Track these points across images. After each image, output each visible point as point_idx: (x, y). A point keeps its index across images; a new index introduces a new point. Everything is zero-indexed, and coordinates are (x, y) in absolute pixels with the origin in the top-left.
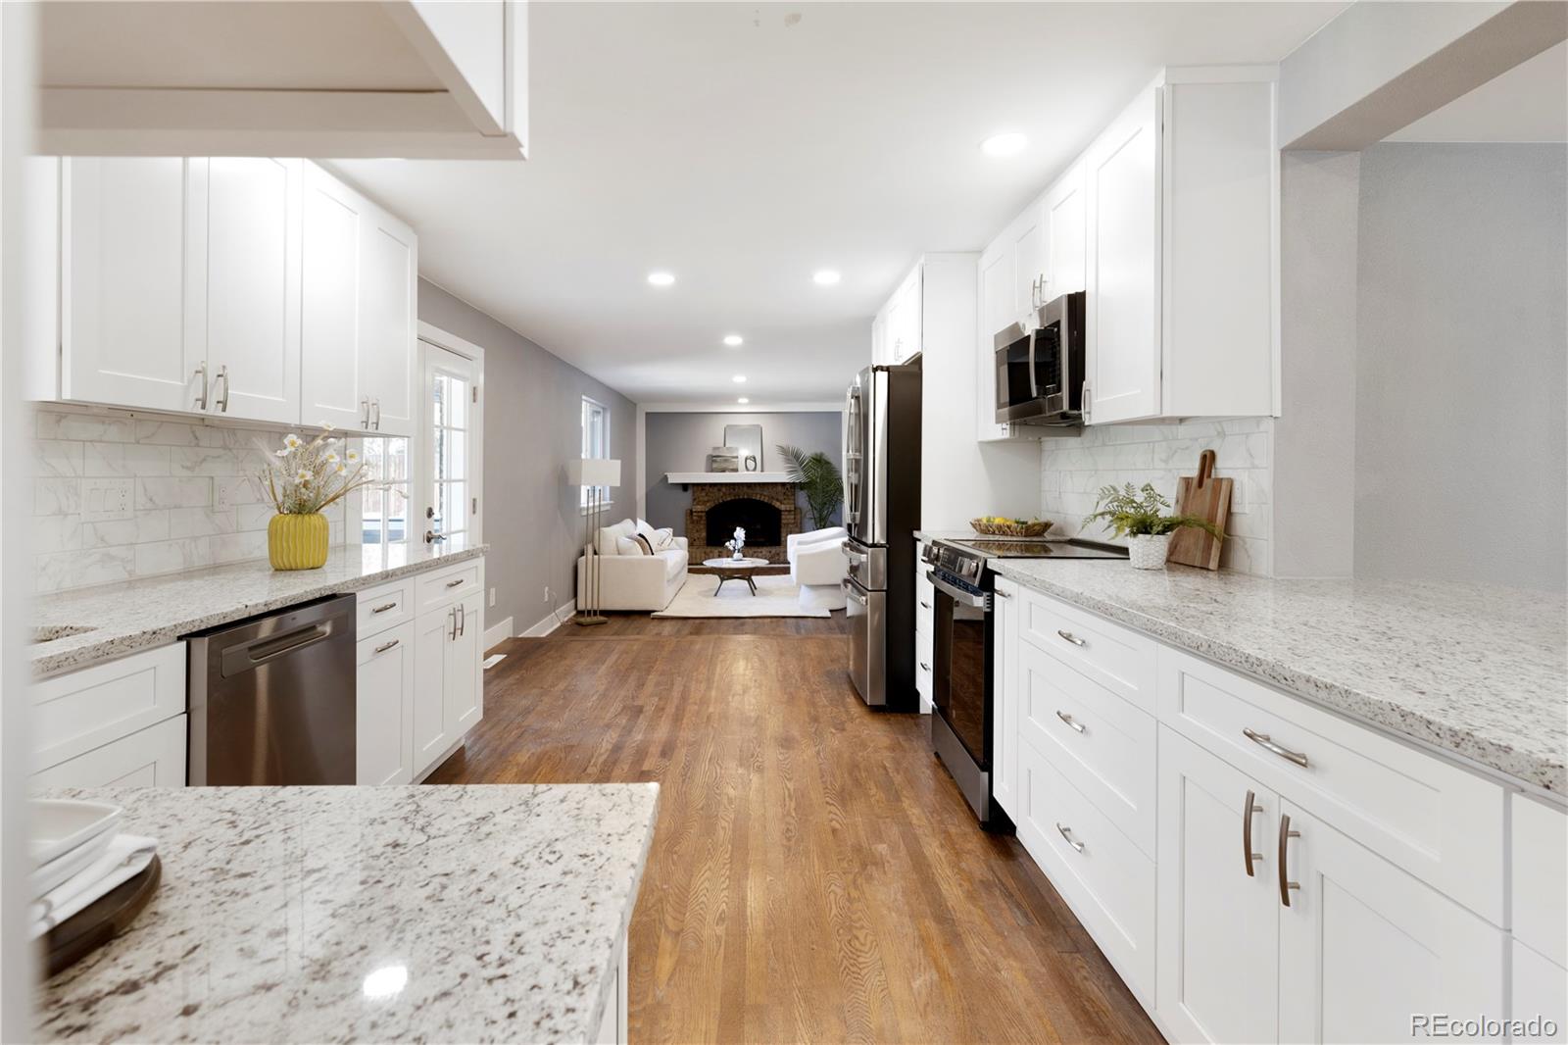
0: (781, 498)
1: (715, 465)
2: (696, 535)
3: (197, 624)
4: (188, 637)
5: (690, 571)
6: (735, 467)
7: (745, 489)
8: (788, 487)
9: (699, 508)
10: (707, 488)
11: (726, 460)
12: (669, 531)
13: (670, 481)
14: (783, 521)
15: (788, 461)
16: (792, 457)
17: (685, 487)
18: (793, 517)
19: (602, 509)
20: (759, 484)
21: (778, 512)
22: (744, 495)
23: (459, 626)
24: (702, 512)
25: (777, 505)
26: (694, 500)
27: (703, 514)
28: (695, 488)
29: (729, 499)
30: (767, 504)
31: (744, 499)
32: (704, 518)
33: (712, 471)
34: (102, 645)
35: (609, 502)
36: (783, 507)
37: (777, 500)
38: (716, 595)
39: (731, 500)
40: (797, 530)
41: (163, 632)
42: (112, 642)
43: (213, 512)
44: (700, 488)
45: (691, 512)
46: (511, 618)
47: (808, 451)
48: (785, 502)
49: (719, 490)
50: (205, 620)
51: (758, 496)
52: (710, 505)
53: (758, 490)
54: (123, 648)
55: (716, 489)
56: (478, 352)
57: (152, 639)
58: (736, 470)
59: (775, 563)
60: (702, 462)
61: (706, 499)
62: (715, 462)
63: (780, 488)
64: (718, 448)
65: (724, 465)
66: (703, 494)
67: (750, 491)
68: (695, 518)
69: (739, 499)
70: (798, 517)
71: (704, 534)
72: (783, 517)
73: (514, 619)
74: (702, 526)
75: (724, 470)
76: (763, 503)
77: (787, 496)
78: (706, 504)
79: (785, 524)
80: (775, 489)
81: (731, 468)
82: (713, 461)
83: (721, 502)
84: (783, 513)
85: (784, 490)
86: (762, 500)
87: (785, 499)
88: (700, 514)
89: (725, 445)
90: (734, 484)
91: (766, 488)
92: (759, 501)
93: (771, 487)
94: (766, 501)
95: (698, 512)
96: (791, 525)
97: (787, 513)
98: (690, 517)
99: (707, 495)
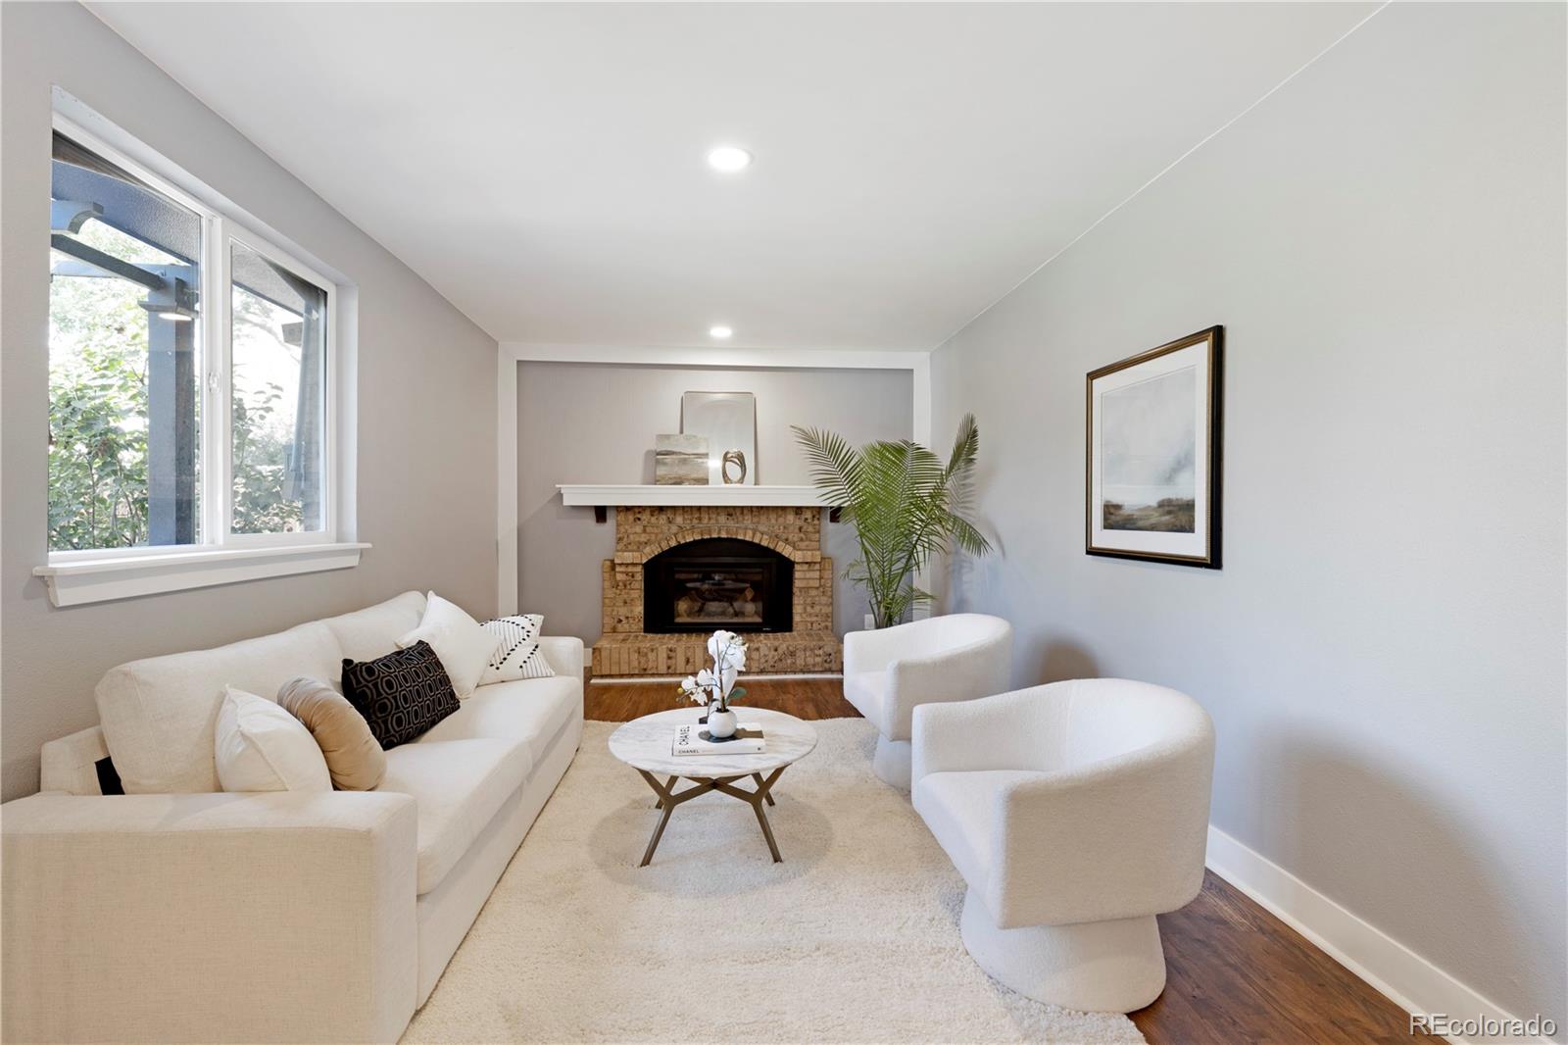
0: (794, 537)
1: (661, 471)
2: (623, 611)
6: (700, 475)
7: (722, 519)
8: (808, 515)
9: (629, 557)
10: (645, 516)
11: (684, 461)
12: (538, 621)
13: (567, 501)
14: (797, 584)
15: (816, 458)
16: (827, 451)
17: (601, 513)
18: (817, 575)
20: (750, 508)
21: (787, 566)
22: (721, 529)
24: (634, 564)
25: (786, 551)
26: (620, 539)
27: (639, 569)
28: (621, 517)
29: (689, 539)
30: (766, 549)
31: (720, 539)
32: (640, 577)
33: (656, 482)
36: (797, 556)
37: (787, 541)
39: (695, 541)
40: (825, 600)
44: (631, 518)
45: (613, 566)
47: (858, 442)
48: (803, 545)
49: (670, 521)
52: (651, 552)
53: (748, 521)
55: (663, 519)
58: (705, 481)
59: (786, 673)
60: (638, 467)
61: (643, 538)
62: (662, 463)
63: (791, 517)
64: (668, 437)
65: (681, 471)
66: (638, 529)
67: (731, 523)
68: (619, 577)
69: (711, 540)
70: (827, 574)
71: (639, 609)
72: (797, 575)
74: (637, 593)
75: (679, 482)
76: (758, 546)
77: (806, 533)
78: (647, 550)
79: (801, 589)
80: (781, 520)
81: (694, 476)
82: (658, 462)
83: (673, 544)
84: (797, 567)
85: (799, 523)
86: (756, 541)
87: (802, 540)
88: (630, 569)
89: (682, 432)
90: (699, 508)
91: (763, 518)
92: (751, 544)
93: (773, 516)
94: (764, 543)
95: (627, 565)
96: (814, 593)
97: (806, 567)
98: (607, 576)
99: (644, 531)
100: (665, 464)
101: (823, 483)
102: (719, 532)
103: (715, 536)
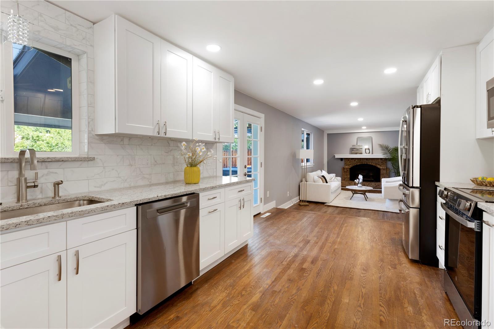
0: (380, 164)
1: (353, 152)
2: (346, 177)
3: (139, 201)
4: (137, 205)
5: (342, 189)
6: (361, 152)
7: (365, 160)
8: (384, 160)
9: (347, 167)
10: (350, 160)
11: (357, 150)
12: (334, 175)
13: (336, 157)
14: (381, 173)
15: (383, 150)
16: (385, 148)
17: (342, 159)
18: (385, 171)
19: (307, 167)
20: (371, 158)
21: (379, 169)
22: (365, 162)
23: (242, 205)
24: (348, 168)
25: (379, 166)
26: (345, 164)
27: (349, 169)
28: (346, 160)
29: (358, 164)
30: (374, 166)
31: (364, 164)
32: (349, 171)
33: (352, 154)
34: (104, 207)
35: (313, 164)
36: (381, 168)
37: (379, 165)
38: (351, 199)
39: (359, 165)
40: (387, 176)
41: (126, 203)
42: (108, 206)
43: (174, 165)
44: (347, 160)
45: (344, 168)
46: (275, 201)
47: (391, 146)
48: (382, 165)
49: (355, 161)
50: (142, 200)
51: (371, 163)
52: (351, 166)
53: (370, 161)
54: (112, 208)
55: (353, 160)
56: (262, 116)
57: (123, 205)
58: (361, 154)
59: (378, 189)
60: (348, 150)
61: (350, 164)
63: (380, 160)
64: (354, 145)
65: (357, 152)
66: (349, 162)
67: (367, 161)
68: (345, 170)
69: (363, 164)
70: (388, 171)
71: (349, 176)
72: (381, 171)
73: (276, 201)
74: (348, 173)
75: (356, 154)
76: (373, 165)
77: (383, 163)
78: (350, 166)
79: (382, 174)
80: (377, 161)
81: (359, 152)
82: (352, 150)
83: (355, 165)
84: (381, 170)
85: (381, 161)
86: (372, 164)
87: (382, 164)
88: (347, 169)
89: (357, 144)
90: (360, 158)
91: (374, 160)
92: (371, 165)
93: (376, 160)
94: (374, 165)
95: (347, 168)
96: (385, 175)
97: (383, 170)
98: (343, 170)
99: (350, 162)
100: (354, 150)
103: (363, 163)
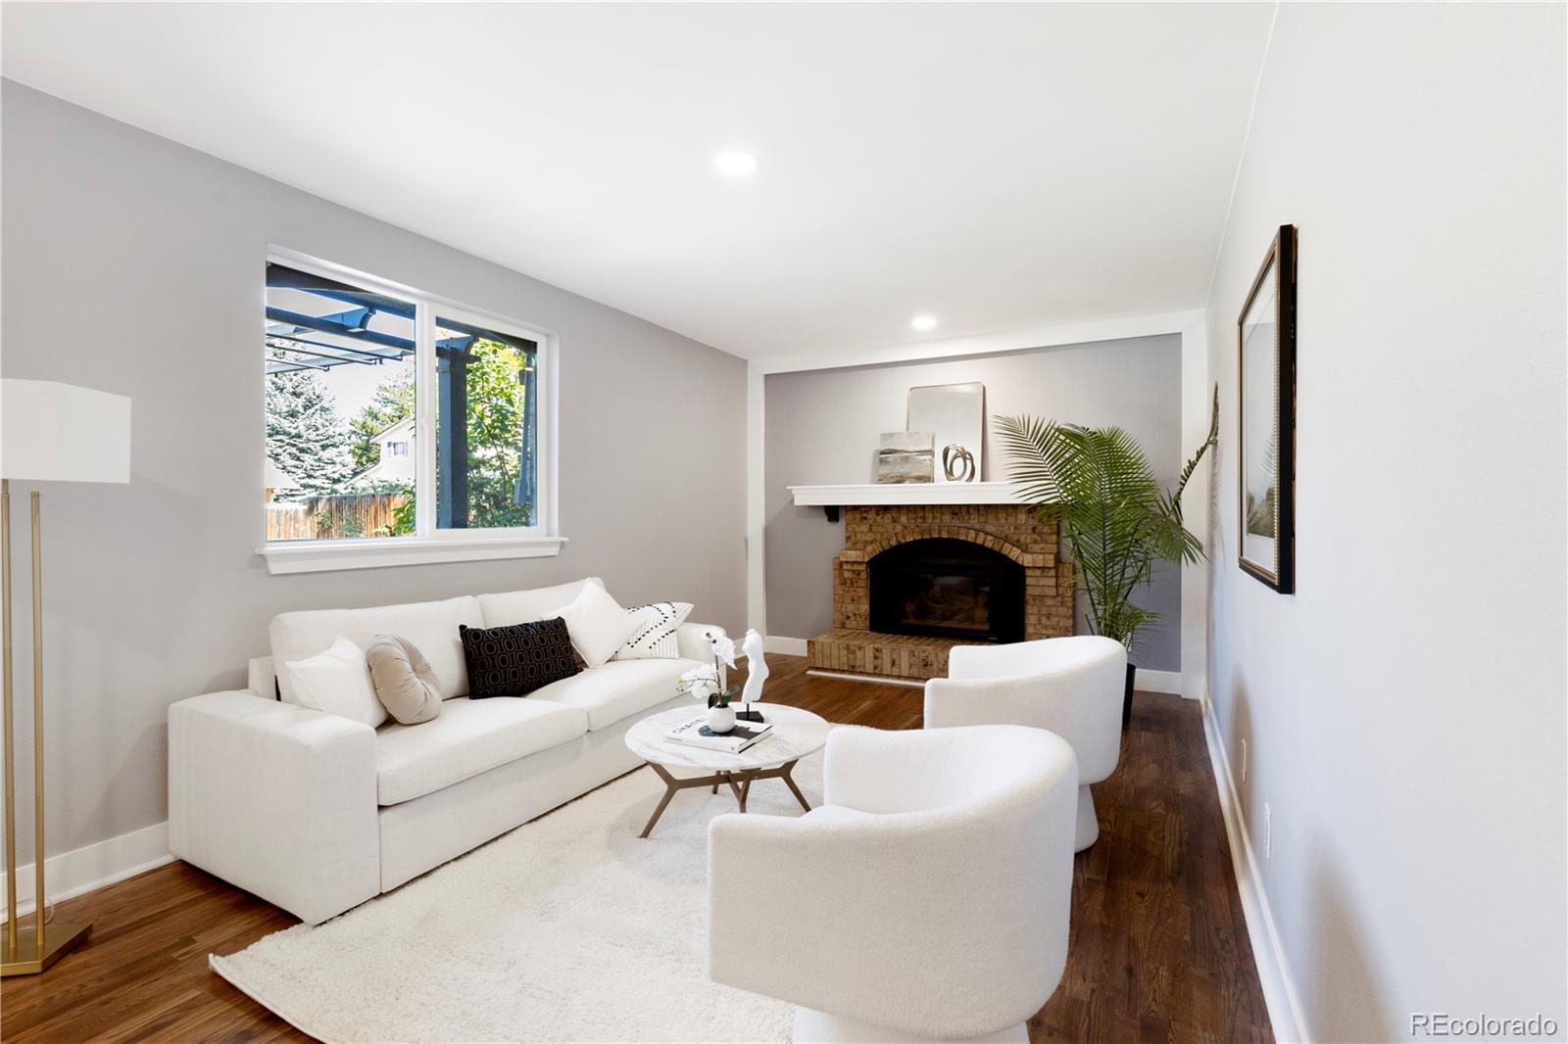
0: (1026, 538)
1: (885, 470)
2: (851, 608)
6: (921, 473)
7: (947, 518)
9: (853, 555)
10: (871, 516)
11: (906, 460)
13: (799, 502)
14: (1030, 591)
17: (833, 513)
18: (1052, 582)
20: (977, 507)
21: (1017, 572)
22: (940, 530)
24: (860, 563)
25: (1014, 554)
26: (848, 538)
27: (863, 567)
28: (850, 516)
29: (910, 539)
30: (991, 551)
31: (940, 539)
32: (864, 575)
33: (879, 480)
36: (1027, 560)
37: (1017, 544)
39: (915, 541)
44: (858, 516)
45: (842, 562)
48: (1037, 548)
49: (894, 521)
51: (972, 533)
52: (873, 550)
53: (974, 521)
55: (888, 517)
58: (927, 479)
60: (866, 462)
61: (869, 537)
62: (889, 461)
63: (1022, 517)
64: (891, 435)
65: (903, 469)
66: (865, 528)
67: (955, 524)
68: (847, 575)
69: (932, 539)
70: (1068, 582)
71: (865, 607)
72: (1029, 581)
74: (863, 591)
75: (900, 480)
76: (982, 547)
77: (1041, 534)
78: (869, 548)
79: (1034, 597)
80: (1011, 520)
81: (915, 474)
82: (882, 461)
83: (894, 543)
84: (1028, 572)
85: (1032, 523)
86: (979, 541)
87: (1035, 542)
88: (855, 567)
89: (910, 429)
90: (923, 507)
91: (991, 517)
92: (973, 545)
93: (1002, 515)
94: (988, 545)
95: (853, 563)
96: (1050, 602)
97: (1038, 573)
98: (837, 572)
99: (870, 530)
100: (887, 463)
101: (1023, 477)
102: (940, 532)
103: (935, 536)
